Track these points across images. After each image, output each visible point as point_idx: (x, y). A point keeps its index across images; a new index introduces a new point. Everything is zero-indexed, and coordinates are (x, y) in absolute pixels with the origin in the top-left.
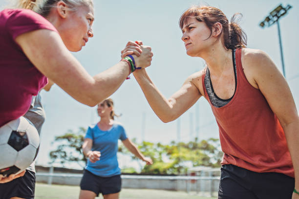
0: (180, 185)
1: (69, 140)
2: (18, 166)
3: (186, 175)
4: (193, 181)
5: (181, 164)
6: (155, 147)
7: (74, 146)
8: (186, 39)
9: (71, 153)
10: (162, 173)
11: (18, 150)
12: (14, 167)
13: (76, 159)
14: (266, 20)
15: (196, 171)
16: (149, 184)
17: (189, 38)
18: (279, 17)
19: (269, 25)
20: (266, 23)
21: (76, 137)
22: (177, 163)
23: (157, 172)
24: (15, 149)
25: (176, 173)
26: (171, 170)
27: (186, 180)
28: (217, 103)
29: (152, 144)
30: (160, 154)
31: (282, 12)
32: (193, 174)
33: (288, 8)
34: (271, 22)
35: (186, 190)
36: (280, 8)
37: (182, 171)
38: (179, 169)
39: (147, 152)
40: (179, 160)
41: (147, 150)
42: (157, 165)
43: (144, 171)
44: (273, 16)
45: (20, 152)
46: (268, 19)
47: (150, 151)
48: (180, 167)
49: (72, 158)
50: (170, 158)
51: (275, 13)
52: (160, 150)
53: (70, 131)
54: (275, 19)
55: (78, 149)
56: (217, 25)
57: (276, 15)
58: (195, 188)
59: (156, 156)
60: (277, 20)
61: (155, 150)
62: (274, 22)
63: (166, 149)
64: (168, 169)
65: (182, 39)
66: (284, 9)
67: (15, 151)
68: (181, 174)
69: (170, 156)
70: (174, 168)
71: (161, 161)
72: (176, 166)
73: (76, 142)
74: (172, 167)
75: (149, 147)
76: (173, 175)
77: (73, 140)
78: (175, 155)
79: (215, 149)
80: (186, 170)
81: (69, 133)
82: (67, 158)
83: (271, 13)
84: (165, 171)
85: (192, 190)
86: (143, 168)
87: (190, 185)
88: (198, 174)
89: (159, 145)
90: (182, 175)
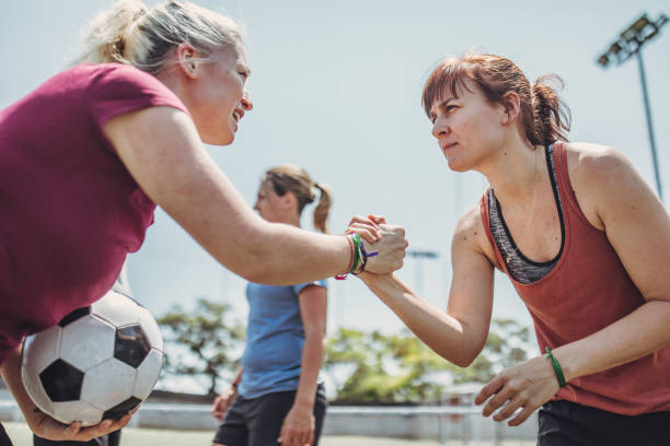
0: (427, 426)
1: (175, 329)
2: (137, 396)
3: (439, 403)
4: (455, 417)
5: (427, 378)
6: (367, 340)
7: (186, 342)
8: (444, 133)
9: (180, 357)
10: (384, 400)
11: (136, 366)
12: (133, 398)
13: (191, 371)
14: (611, 50)
15: (462, 395)
16: (355, 425)
17: (450, 131)
18: (640, 44)
19: (620, 62)
20: (612, 58)
21: (191, 322)
22: (416, 376)
23: (373, 399)
24: (130, 364)
25: (415, 398)
26: (403, 392)
27: (439, 416)
28: (525, 271)
29: (360, 334)
30: (379, 356)
31: (648, 31)
32: (455, 401)
33: (661, 21)
34: (624, 55)
35: (439, 438)
36: (642, 22)
37: (429, 393)
38: (421, 390)
39: (349, 353)
40: (421, 368)
41: (348, 347)
42: (371, 382)
43: (344, 395)
44: (628, 42)
45: (139, 368)
46: (616, 48)
47: (357, 349)
48: (425, 386)
49: (180, 368)
50: (402, 366)
51: (631, 35)
52: (378, 346)
53: (176, 307)
54: (633, 47)
55: (196, 349)
56: (508, 97)
57: (635, 39)
58: (460, 433)
59: (371, 361)
60: (637, 51)
61: (368, 347)
62: (631, 54)
63: (392, 345)
64: (398, 391)
65: (433, 134)
66: (653, 25)
67: (132, 368)
68: (426, 401)
69: (402, 360)
70: (413, 388)
71: (381, 372)
72: (416, 383)
73: (190, 332)
74: (407, 386)
75: (353, 341)
76: (408, 404)
77: (184, 328)
78: (412, 359)
79: (503, 342)
80: (438, 393)
81: (175, 313)
82: (172, 370)
83: (623, 35)
84: (390, 395)
85: (454, 437)
86: (341, 387)
87: (449, 426)
88: (466, 400)
89: (376, 336)
90: (429, 405)
